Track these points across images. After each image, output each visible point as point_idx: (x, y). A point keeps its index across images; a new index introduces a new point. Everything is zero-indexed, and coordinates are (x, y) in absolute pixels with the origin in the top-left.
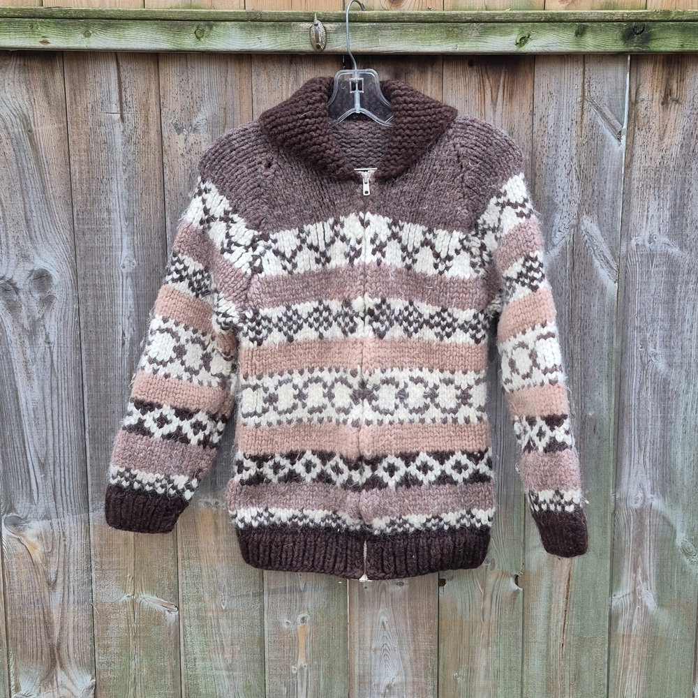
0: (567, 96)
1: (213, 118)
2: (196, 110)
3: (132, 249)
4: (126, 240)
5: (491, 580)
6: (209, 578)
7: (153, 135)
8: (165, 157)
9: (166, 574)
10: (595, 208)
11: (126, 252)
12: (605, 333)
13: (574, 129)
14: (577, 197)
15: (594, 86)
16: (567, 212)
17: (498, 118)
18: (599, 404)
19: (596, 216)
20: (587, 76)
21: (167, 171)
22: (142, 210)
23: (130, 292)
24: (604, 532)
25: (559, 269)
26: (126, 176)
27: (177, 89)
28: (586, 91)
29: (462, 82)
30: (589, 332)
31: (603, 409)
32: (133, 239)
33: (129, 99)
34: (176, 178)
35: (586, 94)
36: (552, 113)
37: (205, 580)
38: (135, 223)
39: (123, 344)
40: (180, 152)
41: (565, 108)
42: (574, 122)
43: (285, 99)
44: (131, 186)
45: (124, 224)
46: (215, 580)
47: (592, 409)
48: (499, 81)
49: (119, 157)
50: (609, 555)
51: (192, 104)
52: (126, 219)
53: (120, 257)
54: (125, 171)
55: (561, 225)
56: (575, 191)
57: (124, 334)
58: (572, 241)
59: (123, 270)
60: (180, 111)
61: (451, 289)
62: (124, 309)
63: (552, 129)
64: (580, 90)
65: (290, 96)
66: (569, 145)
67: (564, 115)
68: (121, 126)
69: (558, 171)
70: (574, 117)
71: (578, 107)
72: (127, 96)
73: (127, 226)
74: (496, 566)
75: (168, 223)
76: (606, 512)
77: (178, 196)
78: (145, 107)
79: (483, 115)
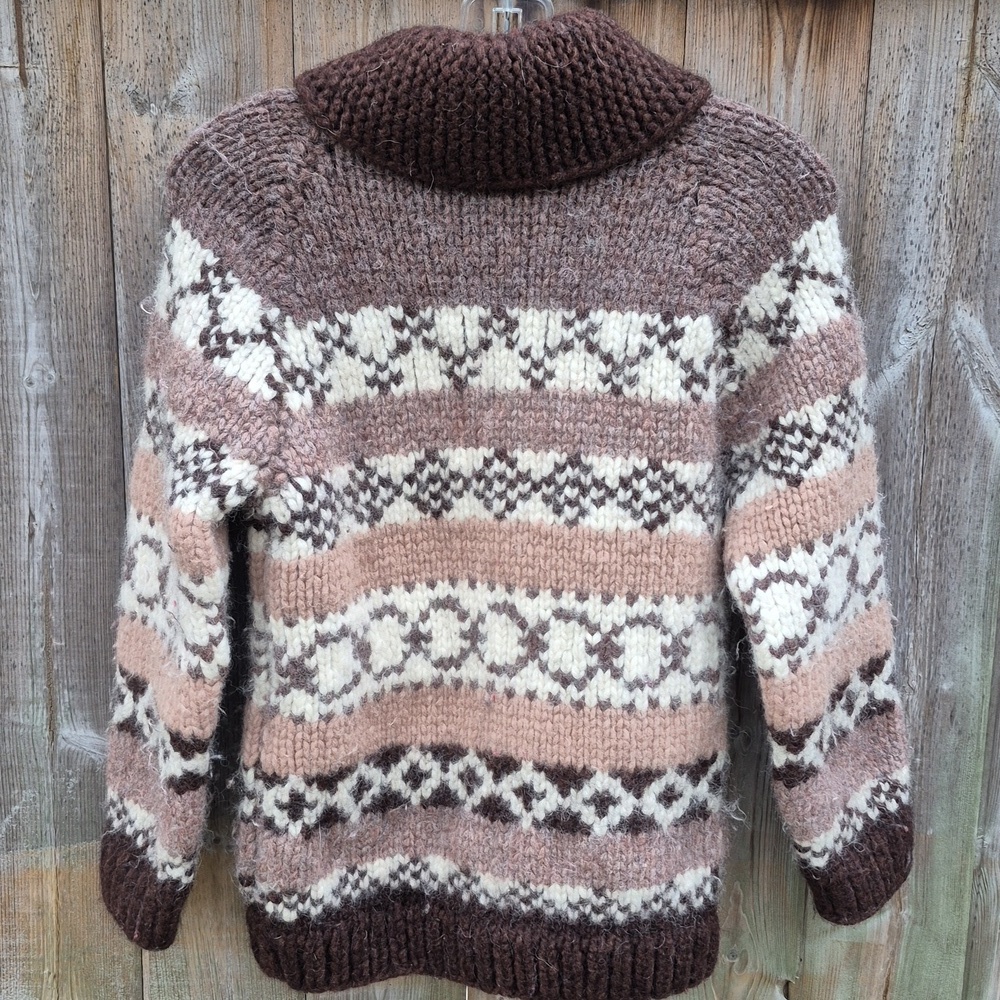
0: (939, 56)
1: (212, 83)
2: (176, 65)
3: (46, 346)
4: (34, 329)
5: (739, 988)
6: (202, 977)
7: (88, 115)
8: (113, 161)
9: (119, 968)
10: (981, 286)
11: (33, 354)
12: (984, 533)
13: (949, 124)
14: (946, 263)
15: (995, 36)
16: (924, 292)
17: (795, 99)
18: (964, 669)
19: (981, 304)
20: (981, 16)
21: (116, 190)
22: (67, 269)
23: (44, 433)
24: (958, 906)
25: (902, 406)
26: (33, 198)
27: (137, 20)
28: (979, 46)
29: (725, 18)
30: (953, 531)
31: (971, 677)
32: (50, 327)
33: (38, 38)
34: (136, 205)
35: (978, 53)
36: (906, 89)
37: (195, 981)
38: (53, 296)
39: (31, 535)
40: (143, 152)
41: (932, 80)
42: (950, 110)
43: (359, 47)
44: (44, 219)
45: (30, 296)
46: (213, 981)
47: (950, 678)
48: (802, 21)
49: (18, 159)
50: (964, 948)
51: (168, 52)
52: (34, 287)
53: (22, 362)
54: (30, 188)
55: (910, 317)
56: (943, 251)
57: (32, 516)
58: (930, 351)
59: (31, 390)
60: (143, 65)
62: (32, 467)
63: (905, 123)
64: (966, 45)
65: (370, 40)
66: (936, 157)
67: (931, 95)
68: (22, 94)
69: (911, 210)
70: (951, 101)
71: (959, 80)
72: (34, 31)
73: (37, 302)
74: (750, 965)
75: (120, 297)
76: (963, 870)
77: (140, 242)
78: (71, 55)
79: (765, 90)
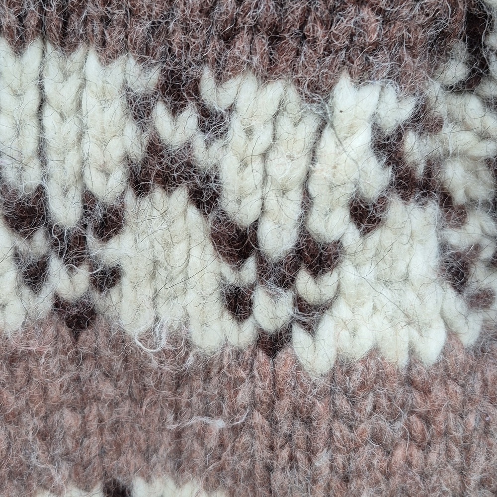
61: (340, 430)
